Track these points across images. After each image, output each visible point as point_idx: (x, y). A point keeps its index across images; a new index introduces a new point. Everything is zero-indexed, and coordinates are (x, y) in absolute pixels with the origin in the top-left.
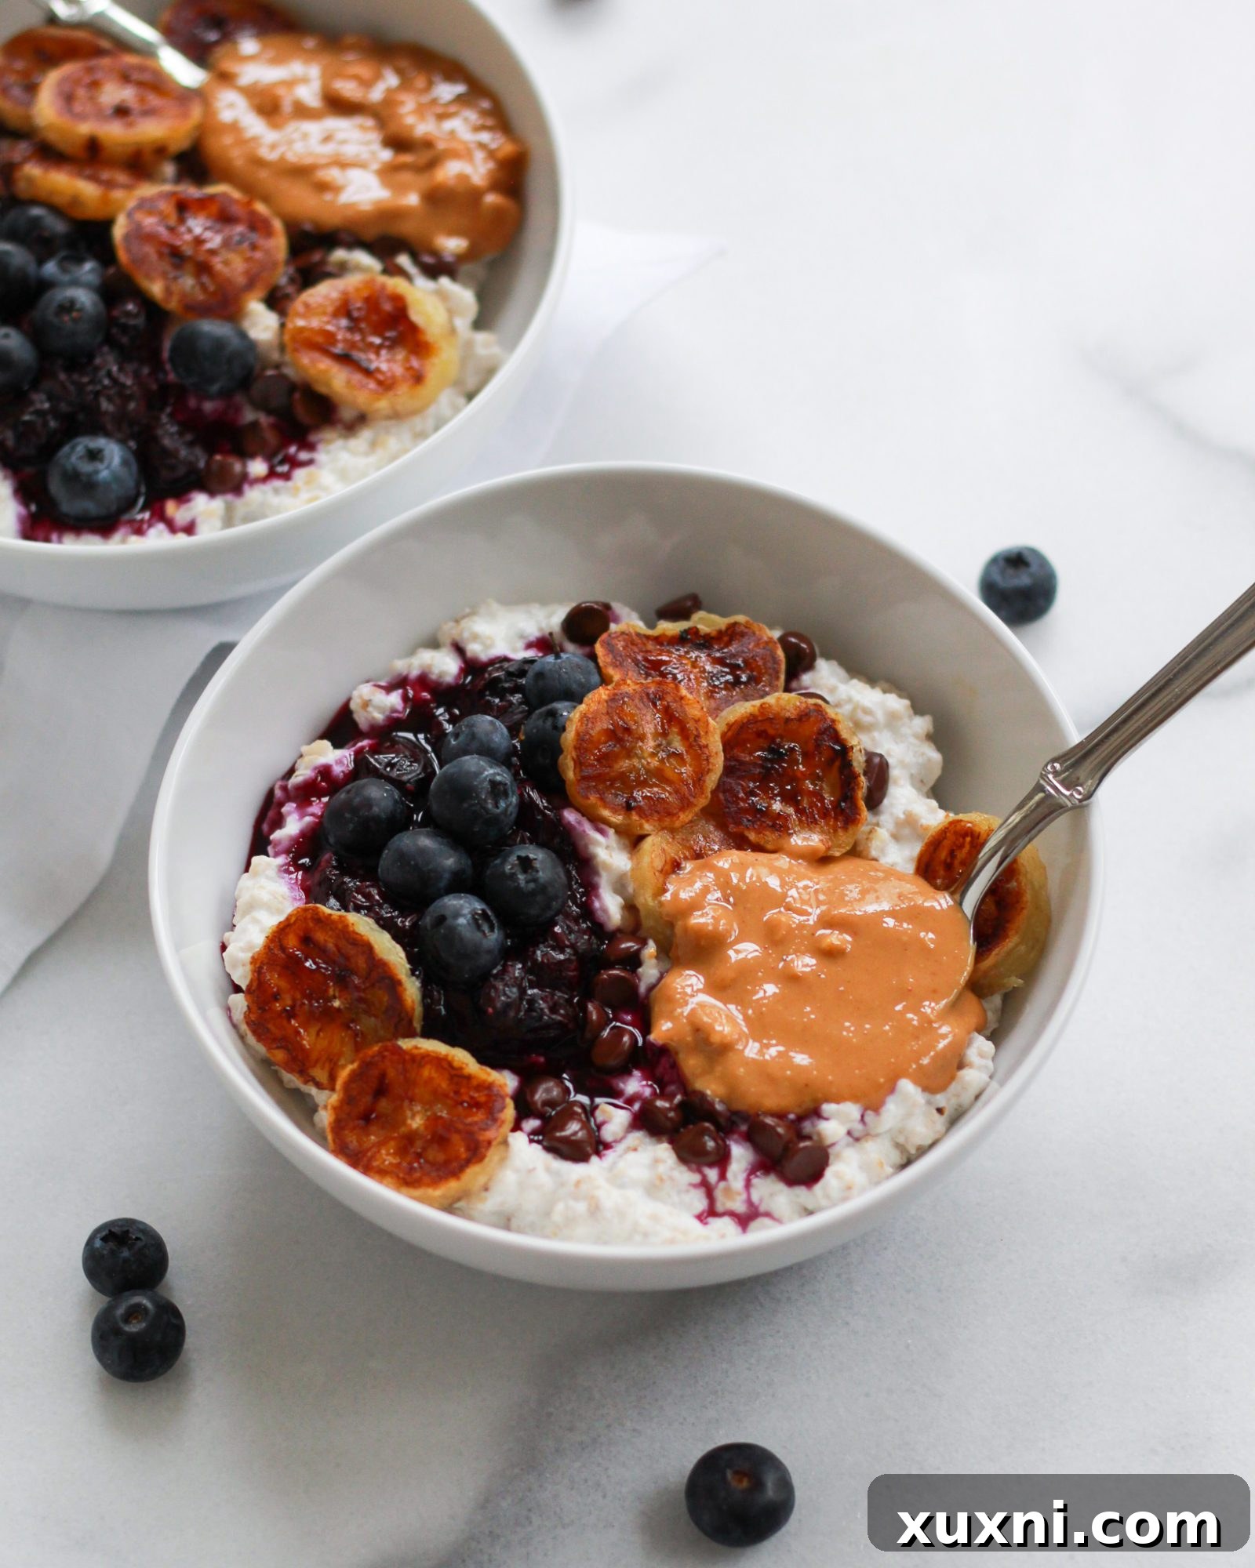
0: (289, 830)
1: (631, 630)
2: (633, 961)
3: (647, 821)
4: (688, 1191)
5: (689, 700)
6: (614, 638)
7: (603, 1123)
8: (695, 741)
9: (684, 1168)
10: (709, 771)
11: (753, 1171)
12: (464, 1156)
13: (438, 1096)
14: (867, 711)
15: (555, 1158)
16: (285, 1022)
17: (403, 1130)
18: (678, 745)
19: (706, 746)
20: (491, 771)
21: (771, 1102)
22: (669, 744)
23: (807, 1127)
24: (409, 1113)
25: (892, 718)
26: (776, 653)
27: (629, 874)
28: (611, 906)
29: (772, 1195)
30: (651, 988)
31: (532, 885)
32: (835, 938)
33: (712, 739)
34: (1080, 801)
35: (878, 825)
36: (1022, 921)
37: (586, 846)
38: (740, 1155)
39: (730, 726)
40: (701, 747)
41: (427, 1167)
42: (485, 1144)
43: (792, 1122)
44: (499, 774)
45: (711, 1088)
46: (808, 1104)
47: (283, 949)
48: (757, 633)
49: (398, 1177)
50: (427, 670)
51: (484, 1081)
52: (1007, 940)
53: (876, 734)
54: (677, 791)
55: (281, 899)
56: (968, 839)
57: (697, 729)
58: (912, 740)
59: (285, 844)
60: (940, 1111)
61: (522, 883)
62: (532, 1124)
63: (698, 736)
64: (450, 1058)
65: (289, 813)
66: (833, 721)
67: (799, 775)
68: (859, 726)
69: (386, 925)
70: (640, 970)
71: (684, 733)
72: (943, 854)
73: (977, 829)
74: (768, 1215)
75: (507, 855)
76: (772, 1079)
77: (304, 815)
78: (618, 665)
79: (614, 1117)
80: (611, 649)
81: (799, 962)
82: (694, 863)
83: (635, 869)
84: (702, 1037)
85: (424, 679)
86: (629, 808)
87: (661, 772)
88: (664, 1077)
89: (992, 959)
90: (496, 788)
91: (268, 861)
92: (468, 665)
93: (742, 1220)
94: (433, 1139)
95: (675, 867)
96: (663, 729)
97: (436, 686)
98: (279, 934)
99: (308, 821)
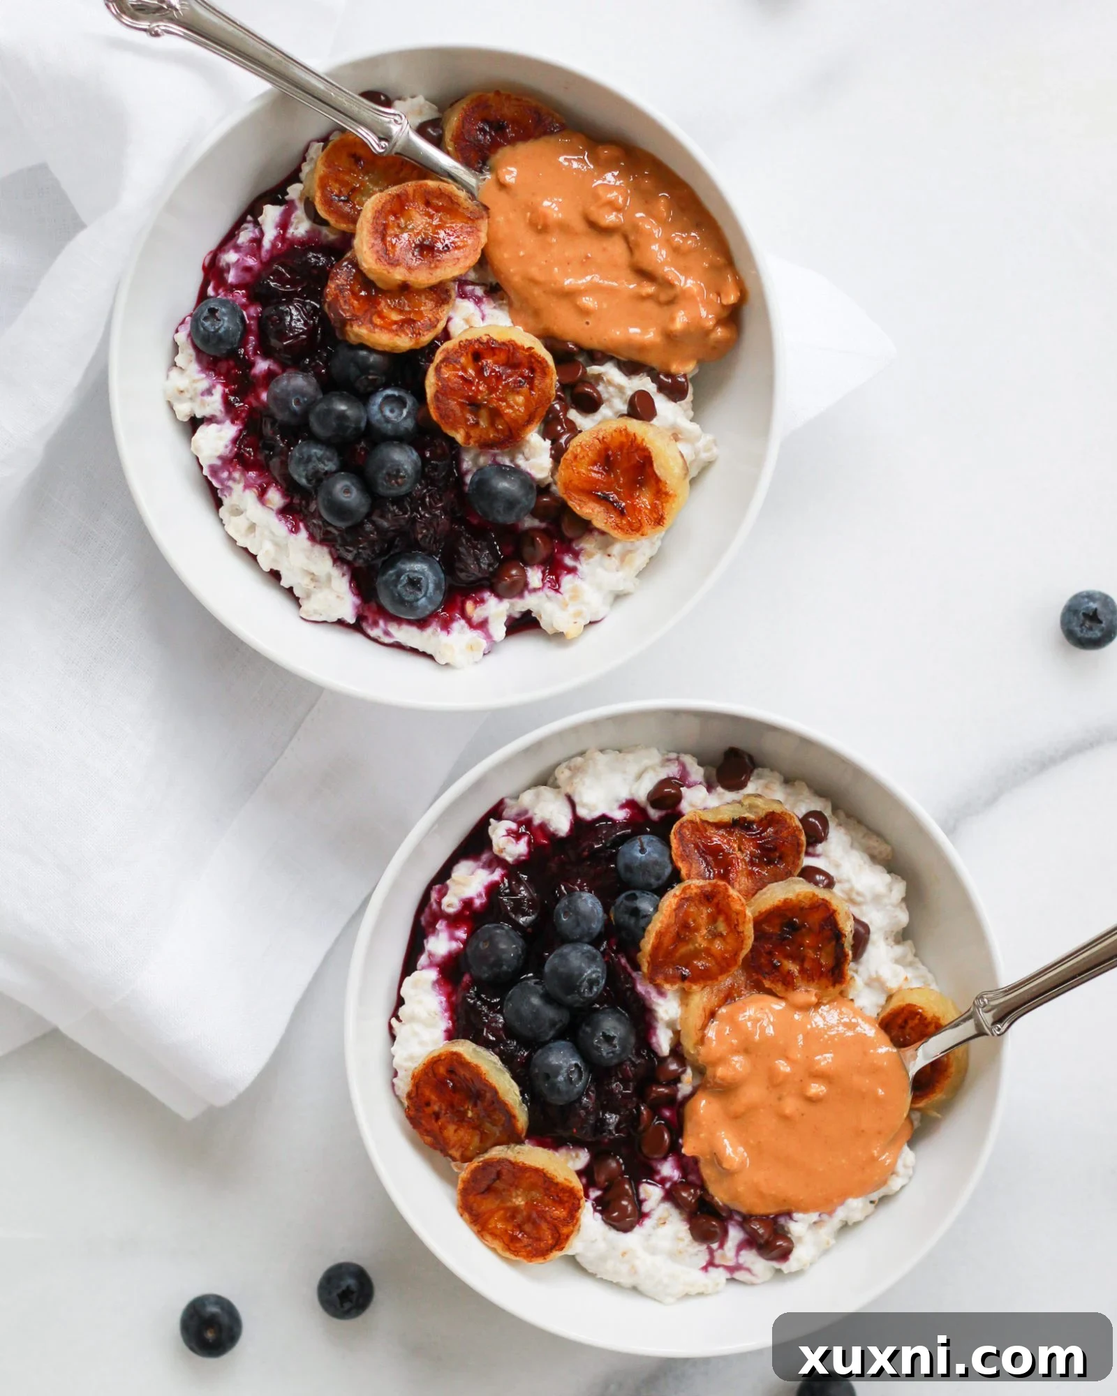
0: (440, 944)
1: (698, 820)
2: (676, 1079)
3: (696, 985)
4: (697, 1255)
5: (734, 898)
6: (685, 827)
7: (645, 1200)
8: (735, 928)
9: (696, 1244)
10: (742, 949)
11: (741, 1247)
12: (550, 1242)
13: (533, 1187)
14: (858, 894)
15: (610, 1229)
16: (433, 1121)
17: (509, 1204)
18: (722, 927)
19: (743, 932)
20: (589, 972)
21: (761, 1209)
22: (715, 928)
23: (782, 1220)
24: (514, 1194)
25: (877, 899)
26: (800, 839)
27: (679, 1021)
28: (663, 1041)
29: (753, 1263)
30: (686, 1098)
31: (611, 1055)
32: (816, 1089)
33: (747, 927)
34: (999, 1035)
35: (856, 971)
36: (947, 1083)
37: (651, 1005)
38: (735, 1235)
39: (761, 914)
40: (739, 933)
41: (526, 1241)
42: (565, 1237)
43: (773, 1218)
44: (594, 972)
45: (720, 1195)
46: (785, 1208)
47: (435, 1075)
48: (788, 820)
49: (504, 1242)
50: (546, 822)
51: (568, 1186)
52: (934, 1095)
53: (864, 908)
54: (718, 964)
55: (433, 1014)
56: (919, 1016)
57: (737, 920)
58: (889, 907)
59: (438, 959)
60: (872, 1202)
61: (604, 1054)
62: (595, 1194)
63: (737, 925)
64: (545, 1171)
65: (442, 930)
66: (835, 911)
67: (805, 944)
68: (852, 901)
69: (508, 1060)
70: (679, 1085)
71: (728, 920)
72: (900, 1021)
73: (925, 1014)
74: (749, 1270)
75: (596, 1027)
76: (761, 1195)
77: (453, 938)
78: (686, 857)
79: (652, 1193)
80: (682, 839)
81: (791, 1105)
82: (723, 1010)
83: (684, 1019)
84: (717, 1159)
85: (543, 827)
86: (684, 978)
87: (708, 951)
88: (689, 1166)
89: (921, 1105)
90: (592, 983)
91: (426, 976)
92: (578, 823)
93: (731, 1269)
94: (529, 1219)
95: (712, 1015)
96: (713, 919)
97: (552, 837)
98: (433, 1064)
99: (455, 945)
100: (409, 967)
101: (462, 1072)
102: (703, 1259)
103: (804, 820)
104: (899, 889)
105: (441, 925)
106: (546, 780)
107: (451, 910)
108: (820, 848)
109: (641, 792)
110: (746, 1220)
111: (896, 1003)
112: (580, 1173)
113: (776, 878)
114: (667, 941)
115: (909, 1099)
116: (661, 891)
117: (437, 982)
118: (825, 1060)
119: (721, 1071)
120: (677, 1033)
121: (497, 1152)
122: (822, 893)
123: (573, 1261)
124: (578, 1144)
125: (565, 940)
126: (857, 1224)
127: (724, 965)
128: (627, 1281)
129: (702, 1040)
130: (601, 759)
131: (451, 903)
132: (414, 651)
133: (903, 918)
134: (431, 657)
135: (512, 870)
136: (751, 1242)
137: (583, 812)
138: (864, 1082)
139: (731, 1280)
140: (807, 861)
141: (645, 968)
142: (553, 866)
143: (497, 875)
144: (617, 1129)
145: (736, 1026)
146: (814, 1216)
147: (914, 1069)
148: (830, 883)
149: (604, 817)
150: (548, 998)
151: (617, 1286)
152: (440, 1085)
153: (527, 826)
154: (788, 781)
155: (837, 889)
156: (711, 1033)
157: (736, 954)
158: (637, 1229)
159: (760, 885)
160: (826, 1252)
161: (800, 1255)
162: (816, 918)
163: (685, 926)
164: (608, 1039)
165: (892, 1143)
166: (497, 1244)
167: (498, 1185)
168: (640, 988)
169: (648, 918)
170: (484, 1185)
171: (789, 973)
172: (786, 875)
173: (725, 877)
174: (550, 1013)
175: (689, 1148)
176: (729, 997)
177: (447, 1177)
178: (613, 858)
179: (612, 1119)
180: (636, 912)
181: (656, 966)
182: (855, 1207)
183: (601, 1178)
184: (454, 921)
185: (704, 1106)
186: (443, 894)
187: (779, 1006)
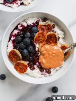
0: (12, 39)
1: (41, 25)
2: (38, 54)
5: (45, 33)
13: (22, 65)
14: (58, 33)
16: (11, 58)
17: (20, 67)
18: (43, 37)
19: (46, 37)
21: (47, 68)
23: (50, 69)
25: (60, 34)
26: (52, 27)
30: (39, 56)
32: (54, 55)
36: (68, 54)
37: (35, 45)
39: (48, 35)
41: (21, 71)
45: (43, 66)
48: (51, 25)
51: (26, 65)
52: (67, 56)
64: (23, 63)
66: (56, 35)
67: (53, 39)
69: (19, 51)
71: (44, 36)
74: (46, 75)
75: (29, 47)
76: (48, 67)
77: (14, 38)
78: (39, 29)
79: (35, 66)
80: (39, 27)
81: (51, 57)
82: (43, 46)
83: (39, 47)
84: (43, 62)
85: (24, 26)
86: (39, 42)
87: (42, 39)
88: (40, 63)
89: (65, 57)
90: (29, 42)
91: (11, 42)
92: (28, 25)
93: (44, 75)
94: (22, 69)
95: (42, 47)
96: (42, 36)
97: (25, 27)
98: (11, 52)
99: (14, 39)
100: (9, 41)
101: (14, 52)
102: (41, 73)
103: (53, 25)
104: (63, 33)
105: (13, 36)
106: (24, 21)
107: (13, 35)
108: (54, 28)
109: (35, 22)
110: (46, 69)
111: (62, 46)
112: (28, 64)
113: (49, 31)
114: (37, 38)
115: (64, 56)
116: (36, 33)
117: (12, 43)
118: (55, 52)
119: (43, 53)
120: (38, 49)
121: (18, 61)
122: (55, 33)
123: (27, 74)
124: (27, 61)
125: (26, 38)
126: (58, 70)
127: (43, 41)
128: (33, 76)
129: (41, 49)
130: (30, 18)
131: (14, 34)
132: (10, 7)
133: (63, 36)
134: (12, 7)
135: (20, 30)
136: (46, 72)
137: (28, 24)
138: (59, 54)
139: (44, 76)
140: (53, 30)
141: (35, 41)
142: (25, 30)
143: (19, 31)
144: (32, 59)
145: (45, 48)
146: (53, 69)
147: (64, 53)
148: (55, 32)
149: (30, 25)
150: (24, 44)
151: (32, 76)
152: (12, 54)
153: (22, 26)
154: (51, 21)
155: (56, 33)
156: (42, 48)
157: (45, 40)
158: (34, 70)
159: (48, 32)
160: (55, 73)
161: (52, 73)
162: (54, 36)
163: (39, 36)
164: (30, 49)
165: (62, 61)
166: (18, 72)
167: (19, 65)
168: (34, 43)
169: (35, 35)
170: (17, 65)
171: (51, 42)
172: (50, 31)
173: (44, 31)
174: (24, 46)
175: (39, 61)
176: (44, 45)
177: (13, 64)
178: (31, 29)
179: (31, 58)
180: (34, 35)
181: (36, 41)
182: (58, 68)
183: (30, 64)
184: (14, 36)
185: (41, 57)
186: (13, 33)
187: (50, 46)
